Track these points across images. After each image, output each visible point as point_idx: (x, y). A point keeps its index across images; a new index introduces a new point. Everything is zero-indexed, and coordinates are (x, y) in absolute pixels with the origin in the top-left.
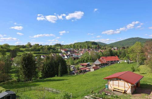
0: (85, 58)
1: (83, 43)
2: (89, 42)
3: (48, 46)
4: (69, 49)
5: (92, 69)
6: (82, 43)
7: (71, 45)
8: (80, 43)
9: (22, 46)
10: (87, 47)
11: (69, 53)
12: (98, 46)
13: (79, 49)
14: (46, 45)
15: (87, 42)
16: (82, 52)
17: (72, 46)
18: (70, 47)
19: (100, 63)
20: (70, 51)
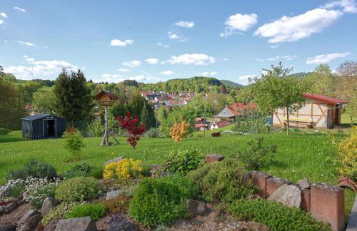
0: (196, 108)
1: (188, 80)
2: (202, 78)
3: (107, 83)
4: (155, 91)
5: (214, 125)
6: (185, 79)
7: (159, 85)
8: (182, 80)
9: (45, 81)
10: (197, 89)
11: (156, 99)
12: (224, 87)
13: (178, 93)
14: (103, 83)
15: (197, 78)
16: (187, 98)
17: (164, 87)
18: (157, 87)
19: (233, 115)
20: (159, 96)
